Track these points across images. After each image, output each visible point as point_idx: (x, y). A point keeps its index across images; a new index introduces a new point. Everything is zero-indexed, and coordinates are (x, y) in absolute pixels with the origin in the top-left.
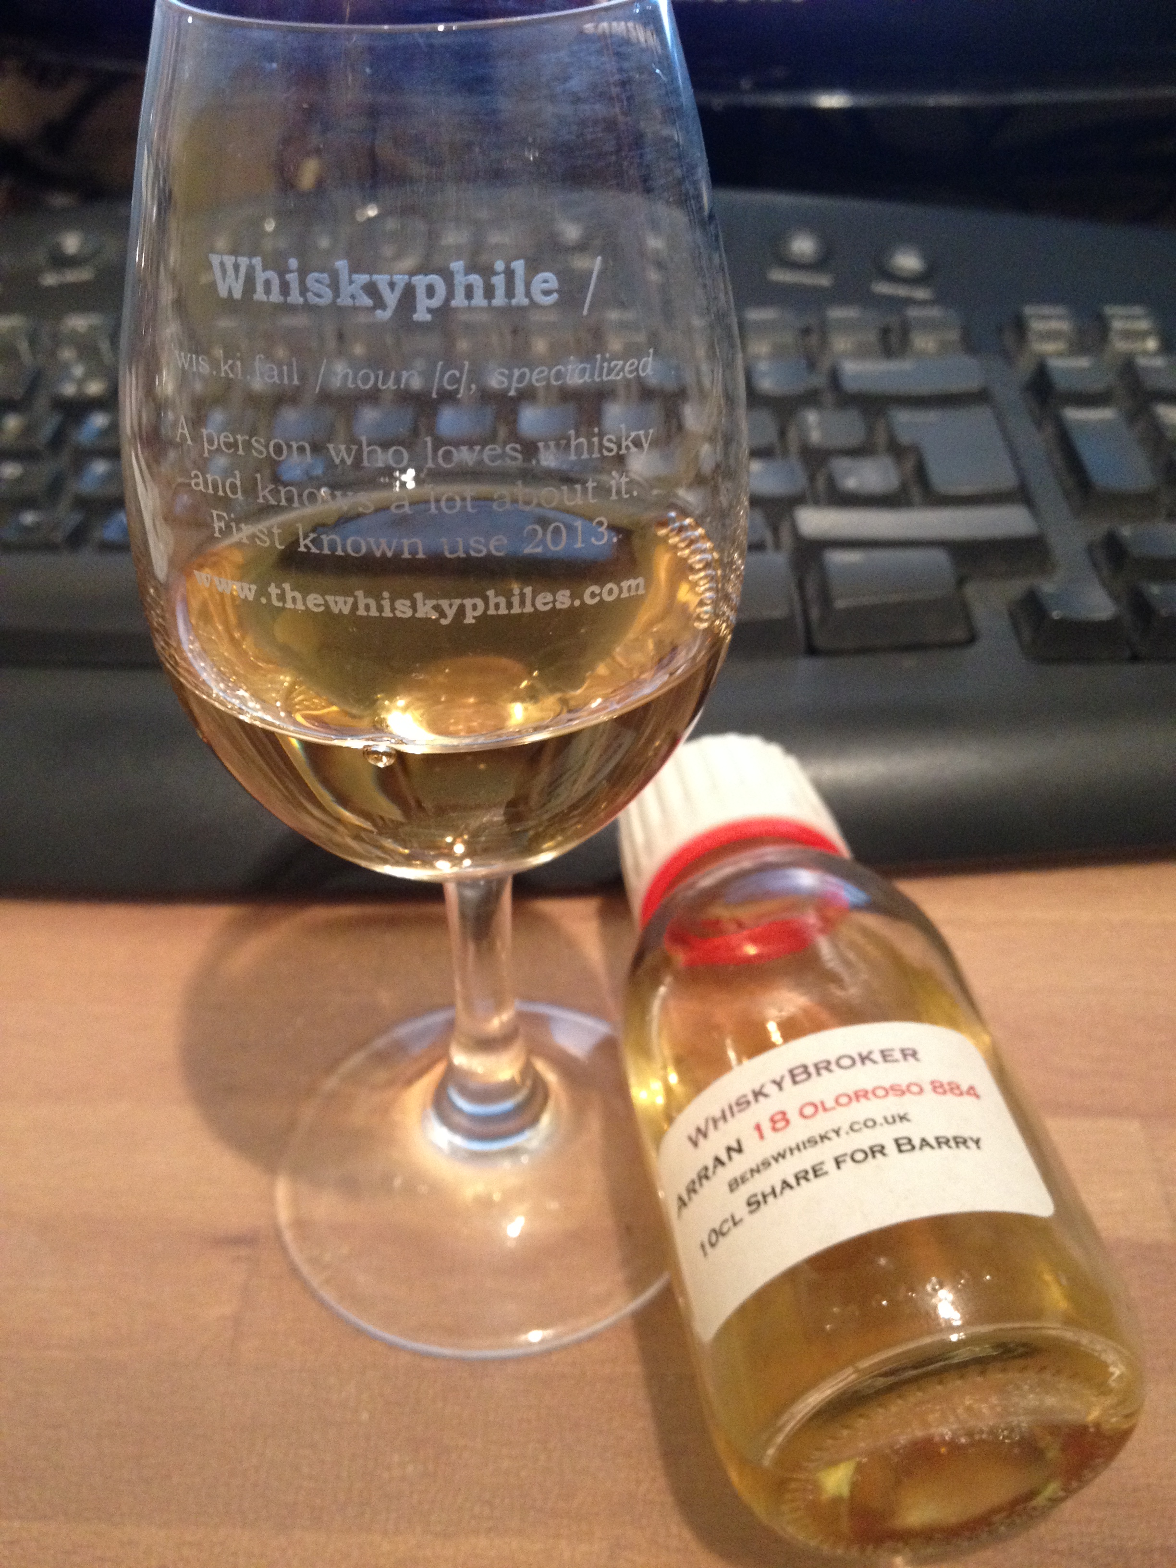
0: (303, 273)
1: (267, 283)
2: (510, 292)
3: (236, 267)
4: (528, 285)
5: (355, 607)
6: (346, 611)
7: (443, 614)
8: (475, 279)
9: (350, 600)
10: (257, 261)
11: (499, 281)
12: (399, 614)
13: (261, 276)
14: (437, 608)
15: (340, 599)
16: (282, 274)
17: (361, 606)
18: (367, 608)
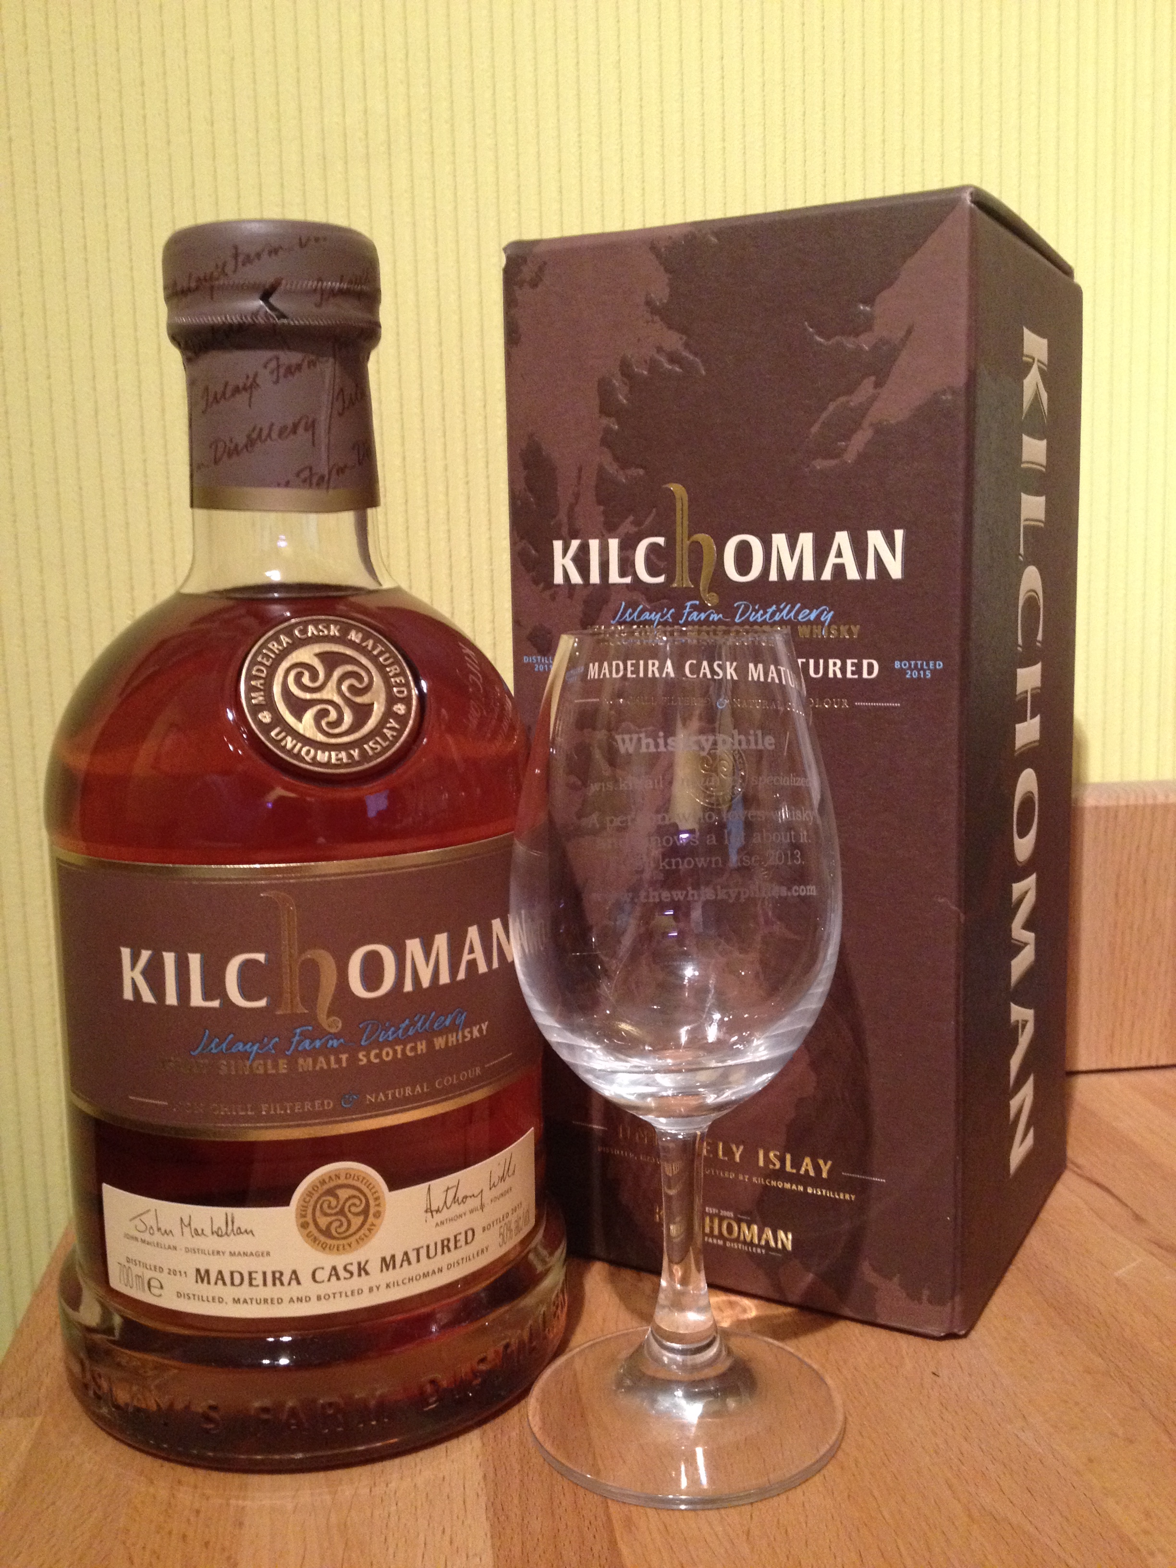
0: (666, 738)
1: (648, 746)
2: (756, 743)
3: (631, 740)
4: (763, 742)
5: (687, 895)
6: (682, 898)
7: (729, 896)
8: (742, 737)
9: (685, 892)
10: (642, 735)
11: (752, 738)
12: (709, 898)
13: (644, 741)
14: (727, 893)
15: (679, 893)
16: (655, 740)
17: (690, 895)
18: (693, 895)
